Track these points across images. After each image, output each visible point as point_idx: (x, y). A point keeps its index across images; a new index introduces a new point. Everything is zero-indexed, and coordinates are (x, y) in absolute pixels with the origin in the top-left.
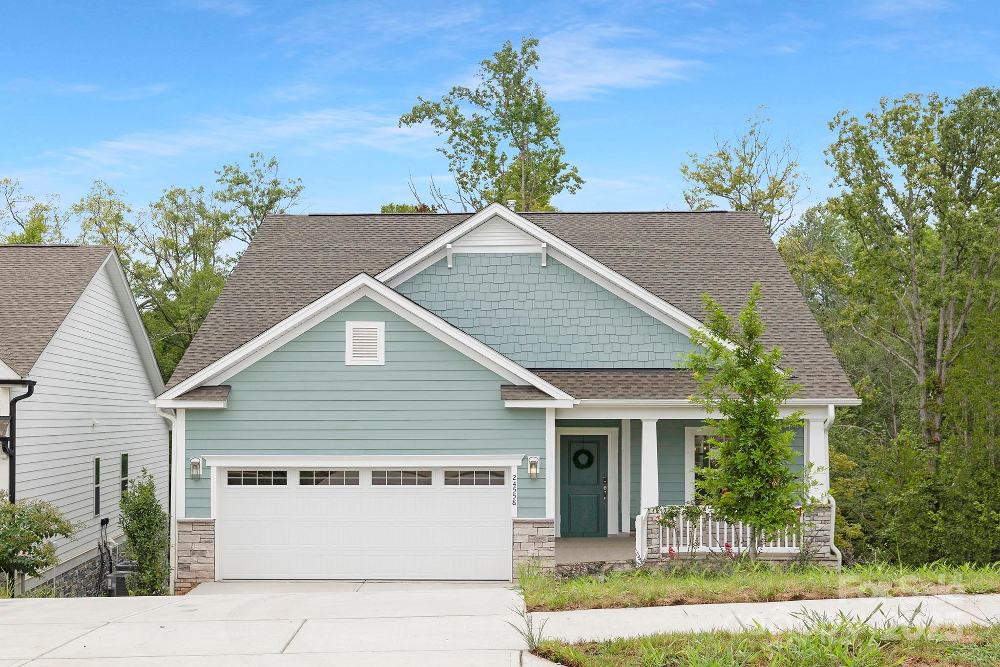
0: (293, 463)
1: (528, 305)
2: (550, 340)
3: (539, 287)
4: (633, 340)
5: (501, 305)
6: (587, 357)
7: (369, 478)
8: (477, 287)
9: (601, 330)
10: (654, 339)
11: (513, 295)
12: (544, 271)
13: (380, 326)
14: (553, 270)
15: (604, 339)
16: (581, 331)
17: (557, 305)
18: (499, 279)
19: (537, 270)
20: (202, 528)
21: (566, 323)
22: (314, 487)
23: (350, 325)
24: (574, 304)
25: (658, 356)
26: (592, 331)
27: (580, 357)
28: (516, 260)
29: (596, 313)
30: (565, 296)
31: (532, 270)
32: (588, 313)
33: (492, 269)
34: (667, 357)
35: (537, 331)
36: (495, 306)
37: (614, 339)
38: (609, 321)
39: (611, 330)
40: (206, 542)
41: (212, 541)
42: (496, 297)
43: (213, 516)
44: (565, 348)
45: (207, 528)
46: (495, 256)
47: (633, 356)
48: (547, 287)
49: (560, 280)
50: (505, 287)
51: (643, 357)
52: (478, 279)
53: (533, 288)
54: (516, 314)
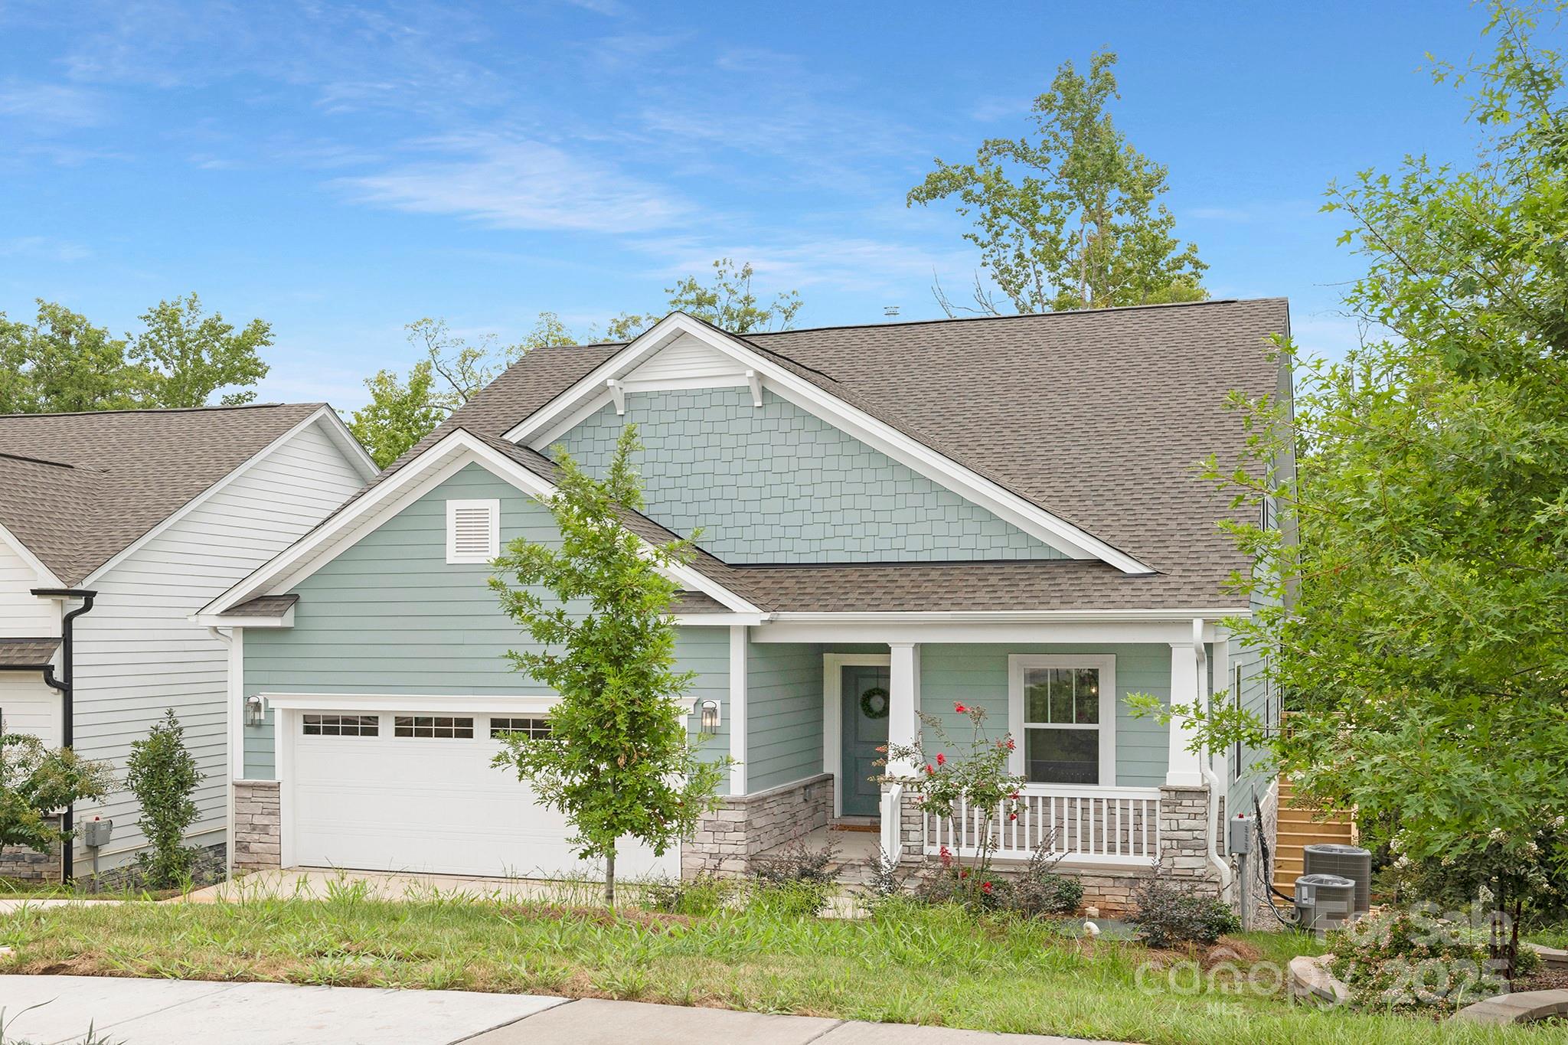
0: (387, 704)
1: (736, 467)
2: (769, 520)
3: (751, 439)
4: (897, 517)
5: (697, 468)
6: (826, 545)
8: (659, 443)
9: (847, 502)
10: (932, 515)
11: (712, 453)
12: (759, 414)
13: (493, 506)
14: (773, 411)
15: (852, 517)
16: (817, 505)
17: (780, 465)
18: (692, 428)
19: (748, 412)
20: (263, 794)
21: (794, 492)
22: (414, 740)
23: (452, 506)
24: (805, 464)
25: (939, 542)
26: (831, 504)
27: (815, 546)
28: (717, 399)
29: (841, 476)
30: (791, 451)
31: (741, 412)
32: (828, 476)
33: (682, 415)
34: (954, 542)
35: (750, 507)
36: (687, 470)
37: (868, 516)
38: (860, 488)
39: (863, 501)
40: (269, 814)
41: (276, 813)
42: (688, 456)
43: (278, 778)
44: (792, 532)
45: (269, 794)
46: (686, 393)
47: (898, 543)
48: (764, 438)
49: (785, 426)
50: (701, 441)
51: (915, 543)
52: (662, 430)
53: (742, 441)
54: (719, 481)
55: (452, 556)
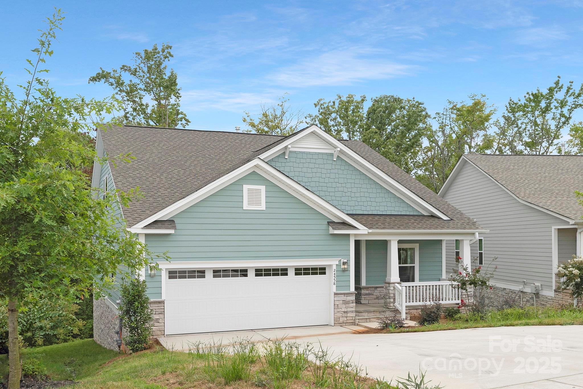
0: (208, 265)
1: (327, 180)
2: (338, 199)
3: (332, 171)
4: (377, 200)
5: (313, 179)
6: (356, 208)
7: (254, 273)
8: (300, 170)
9: (362, 194)
10: (387, 200)
11: (318, 175)
12: (334, 163)
13: (263, 188)
14: (339, 162)
15: (364, 199)
16: (353, 195)
17: (341, 181)
18: (312, 166)
19: (331, 162)
20: (157, 305)
21: (346, 190)
23: (246, 187)
24: (349, 181)
25: (390, 208)
26: (358, 195)
27: (352, 208)
28: (320, 156)
29: (360, 186)
30: (344, 176)
31: (329, 162)
32: (356, 185)
33: (308, 160)
34: (393, 209)
35: (332, 194)
36: (310, 180)
37: (368, 199)
38: (366, 190)
39: (367, 195)
40: (159, 314)
41: (163, 313)
42: (310, 175)
43: (163, 298)
44: (345, 203)
45: (160, 305)
46: (310, 153)
47: (377, 208)
48: (336, 171)
49: (343, 168)
50: (315, 170)
51: (382, 209)
52: (301, 165)
53: (329, 171)
54: (321, 184)
55: (246, 207)
